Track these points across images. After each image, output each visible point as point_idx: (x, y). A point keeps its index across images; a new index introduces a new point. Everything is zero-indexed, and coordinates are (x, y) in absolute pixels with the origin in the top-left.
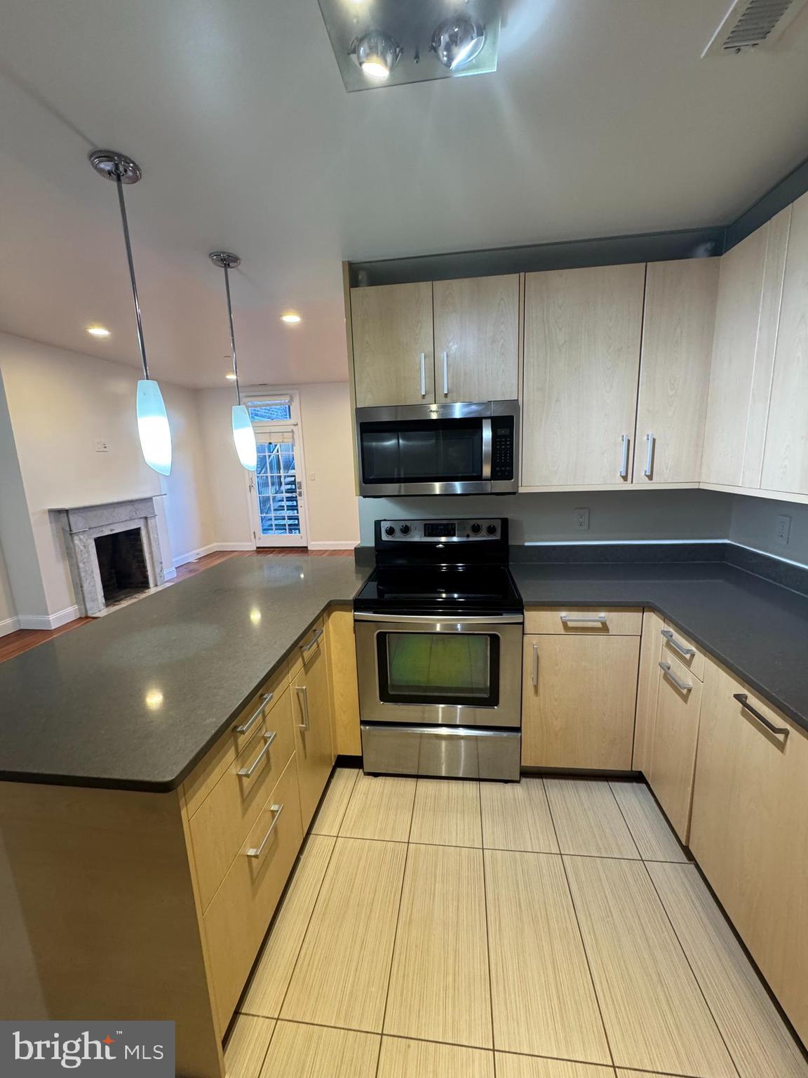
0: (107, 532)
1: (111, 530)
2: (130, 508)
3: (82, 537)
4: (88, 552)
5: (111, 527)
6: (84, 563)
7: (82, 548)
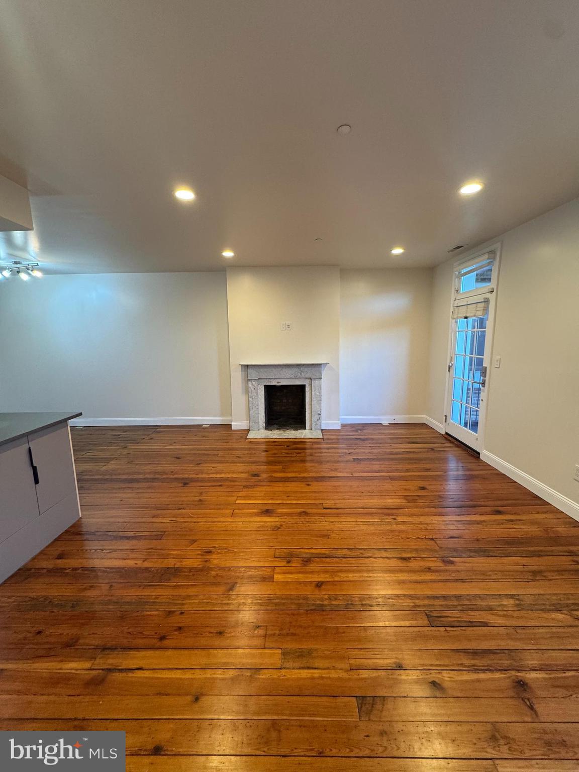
0: (274, 383)
1: (278, 383)
2: (295, 370)
3: (254, 383)
4: (257, 393)
5: (278, 380)
6: (252, 399)
7: (253, 389)
